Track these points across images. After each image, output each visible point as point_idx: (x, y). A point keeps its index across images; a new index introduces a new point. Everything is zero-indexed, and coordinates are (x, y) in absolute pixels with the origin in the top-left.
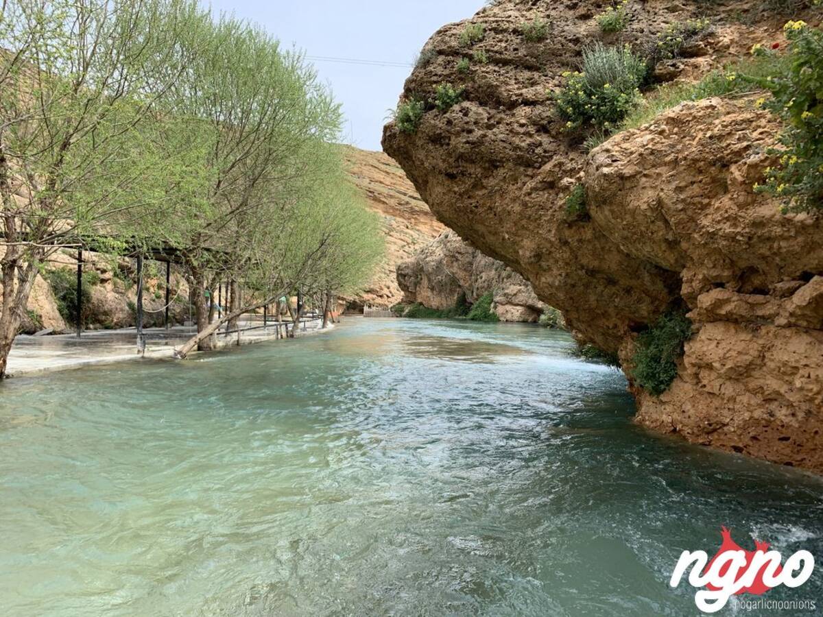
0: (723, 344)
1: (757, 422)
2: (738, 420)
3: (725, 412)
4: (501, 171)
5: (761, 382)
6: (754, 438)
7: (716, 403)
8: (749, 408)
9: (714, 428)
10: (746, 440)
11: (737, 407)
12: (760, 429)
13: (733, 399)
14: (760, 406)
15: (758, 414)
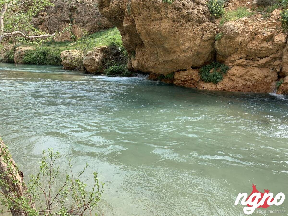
0: (239, 70)
1: (243, 85)
2: (240, 85)
3: (237, 84)
4: (190, 23)
5: (245, 77)
6: (243, 88)
7: (235, 82)
8: (242, 83)
9: (234, 87)
10: (242, 89)
11: (239, 83)
12: (244, 86)
13: (238, 81)
14: (244, 82)
15: (244, 83)
